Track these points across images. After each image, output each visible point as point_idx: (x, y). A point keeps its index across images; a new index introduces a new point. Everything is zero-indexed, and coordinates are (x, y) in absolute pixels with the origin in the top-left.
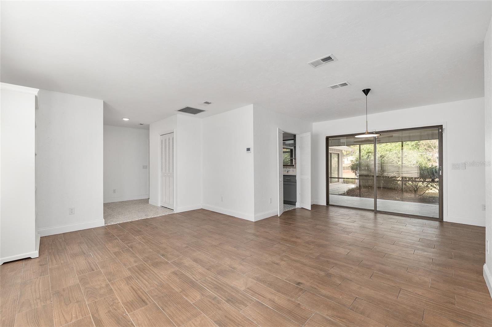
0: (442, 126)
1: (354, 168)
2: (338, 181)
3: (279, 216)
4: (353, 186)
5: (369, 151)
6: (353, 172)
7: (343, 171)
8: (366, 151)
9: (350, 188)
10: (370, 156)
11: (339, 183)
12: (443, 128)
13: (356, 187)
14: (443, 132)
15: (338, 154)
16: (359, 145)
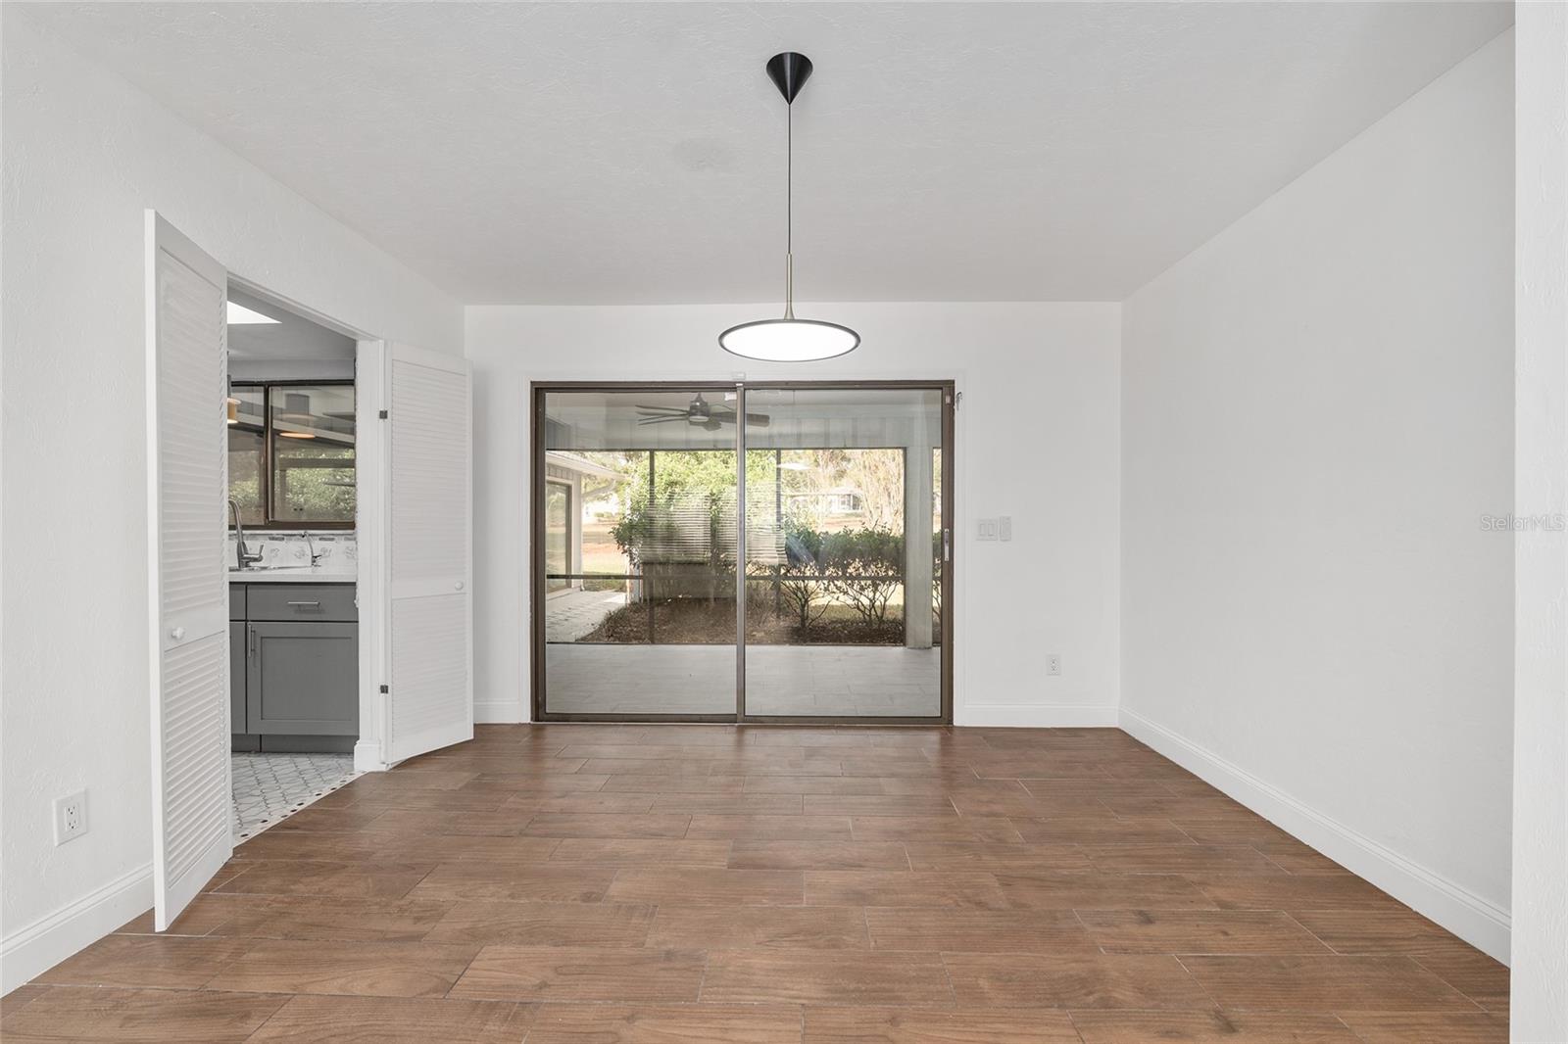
0: (953, 382)
1: (625, 535)
2: (569, 586)
3: (161, 925)
4: (619, 600)
5: (674, 478)
6: (625, 552)
7: (584, 546)
8: (665, 477)
9: (613, 609)
10: (676, 496)
11: (569, 591)
12: (956, 393)
13: (629, 602)
14: (955, 407)
15: (569, 488)
16: (648, 453)
